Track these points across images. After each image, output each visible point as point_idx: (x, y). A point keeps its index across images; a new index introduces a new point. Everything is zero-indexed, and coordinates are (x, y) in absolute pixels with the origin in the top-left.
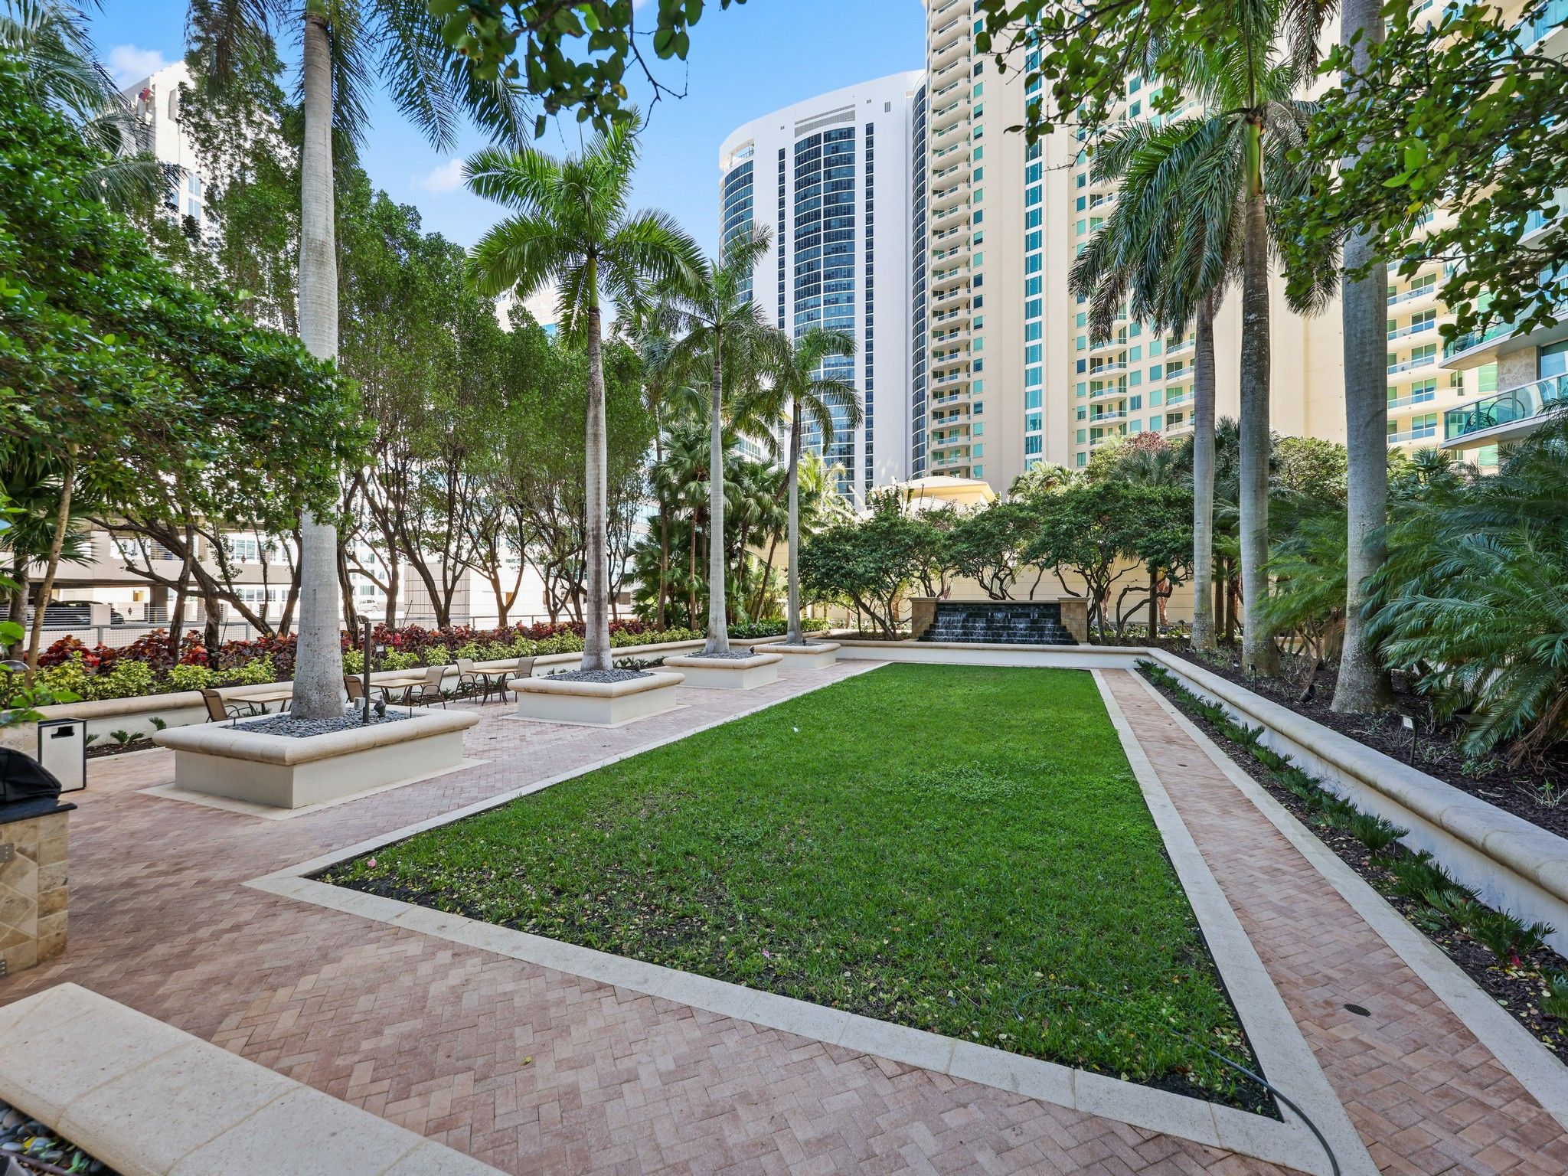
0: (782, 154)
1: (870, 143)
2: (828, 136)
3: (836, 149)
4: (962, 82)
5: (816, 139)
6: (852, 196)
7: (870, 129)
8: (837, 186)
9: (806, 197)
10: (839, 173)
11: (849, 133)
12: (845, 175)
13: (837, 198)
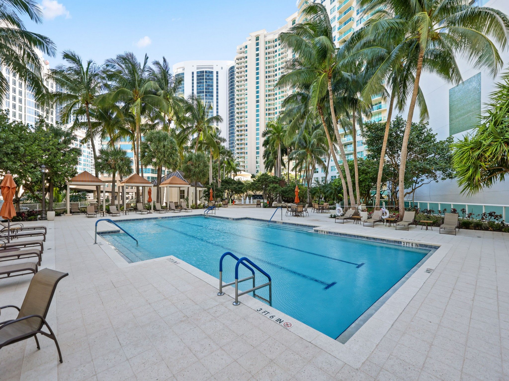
0: (193, 73)
1: (217, 76)
2: (206, 72)
3: (208, 76)
4: (243, 82)
5: (203, 72)
6: (213, 89)
7: (217, 73)
8: (209, 85)
9: (200, 86)
10: (209, 82)
11: (212, 72)
12: (211, 83)
13: (209, 89)
